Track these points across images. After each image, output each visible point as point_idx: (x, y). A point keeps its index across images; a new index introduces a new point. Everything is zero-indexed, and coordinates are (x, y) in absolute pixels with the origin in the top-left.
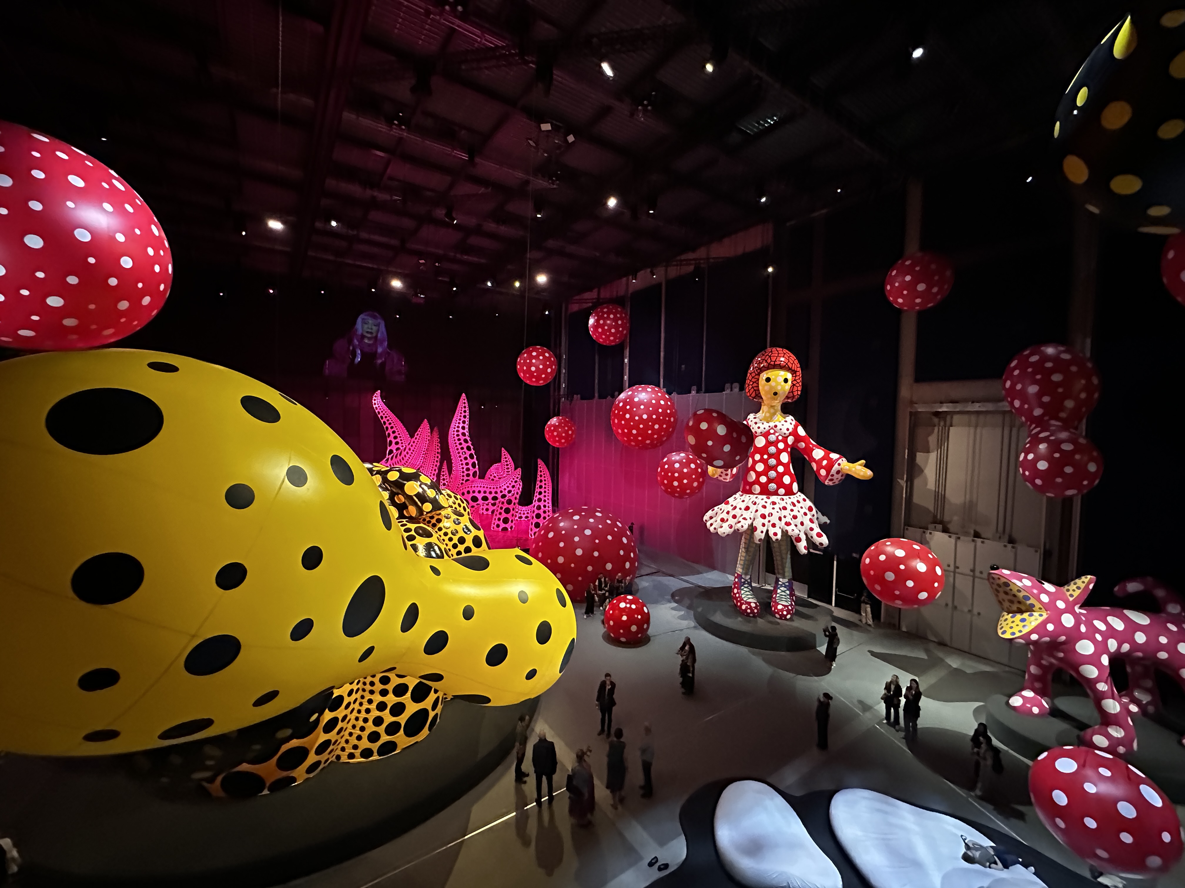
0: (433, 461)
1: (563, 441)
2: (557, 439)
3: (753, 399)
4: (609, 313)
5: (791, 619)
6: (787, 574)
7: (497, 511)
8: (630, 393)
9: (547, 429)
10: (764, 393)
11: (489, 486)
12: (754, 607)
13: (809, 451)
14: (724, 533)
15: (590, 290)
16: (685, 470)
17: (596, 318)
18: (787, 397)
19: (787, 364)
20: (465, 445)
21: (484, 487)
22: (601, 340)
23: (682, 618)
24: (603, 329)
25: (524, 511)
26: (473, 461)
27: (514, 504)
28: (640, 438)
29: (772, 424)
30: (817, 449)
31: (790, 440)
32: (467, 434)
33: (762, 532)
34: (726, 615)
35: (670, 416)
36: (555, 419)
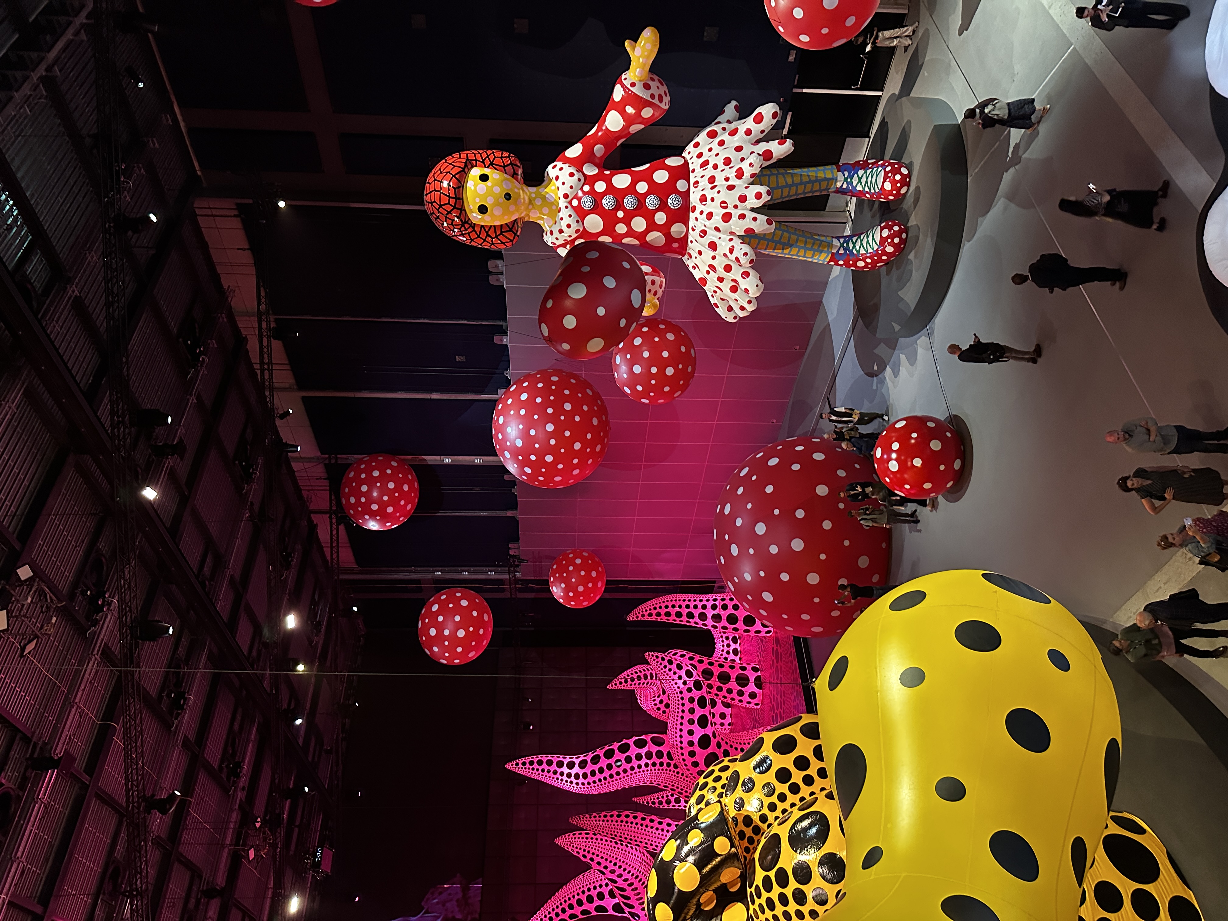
0: (634, 825)
1: (594, 574)
2: (590, 585)
3: (518, 236)
4: (359, 494)
5: (909, 167)
6: (829, 176)
7: (725, 697)
8: (507, 454)
9: (573, 603)
10: (506, 217)
11: (681, 714)
12: (890, 231)
13: (609, 138)
14: (757, 286)
15: (313, 528)
16: (646, 354)
17: (367, 517)
18: (514, 175)
19: (454, 176)
20: (604, 762)
21: (681, 724)
22: (409, 507)
23: (912, 359)
24: (388, 504)
25: (723, 646)
26: (632, 746)
27: (711, 664)
28: (589, 436)
29: (562, 203)
30: (606, 123)
31: (590, 170)
32: (582, 758)
33: (755, 219)
34: (903, 281)
35: (548, 383)
36: (554, 590)
